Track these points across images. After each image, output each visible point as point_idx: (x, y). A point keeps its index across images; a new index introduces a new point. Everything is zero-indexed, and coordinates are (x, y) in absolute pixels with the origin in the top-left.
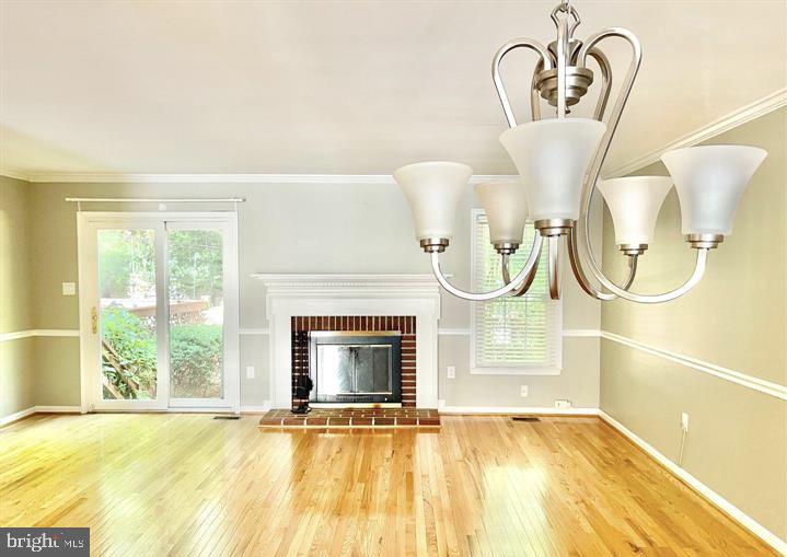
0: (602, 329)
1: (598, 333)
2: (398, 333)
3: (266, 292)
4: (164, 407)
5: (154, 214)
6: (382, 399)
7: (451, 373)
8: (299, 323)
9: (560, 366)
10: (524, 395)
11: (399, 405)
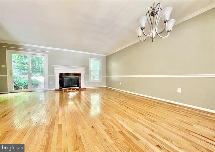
0: (106, 75)
1: (106, 76)
2: (78, 76)
3: (54, 69)
4: (31, 91)
5: (28, 52)
6: (75, 87)
7: (86, 82)
8: (60, 75)
9: (101, 81)
10: (97, 85)
11: (78, 87)
